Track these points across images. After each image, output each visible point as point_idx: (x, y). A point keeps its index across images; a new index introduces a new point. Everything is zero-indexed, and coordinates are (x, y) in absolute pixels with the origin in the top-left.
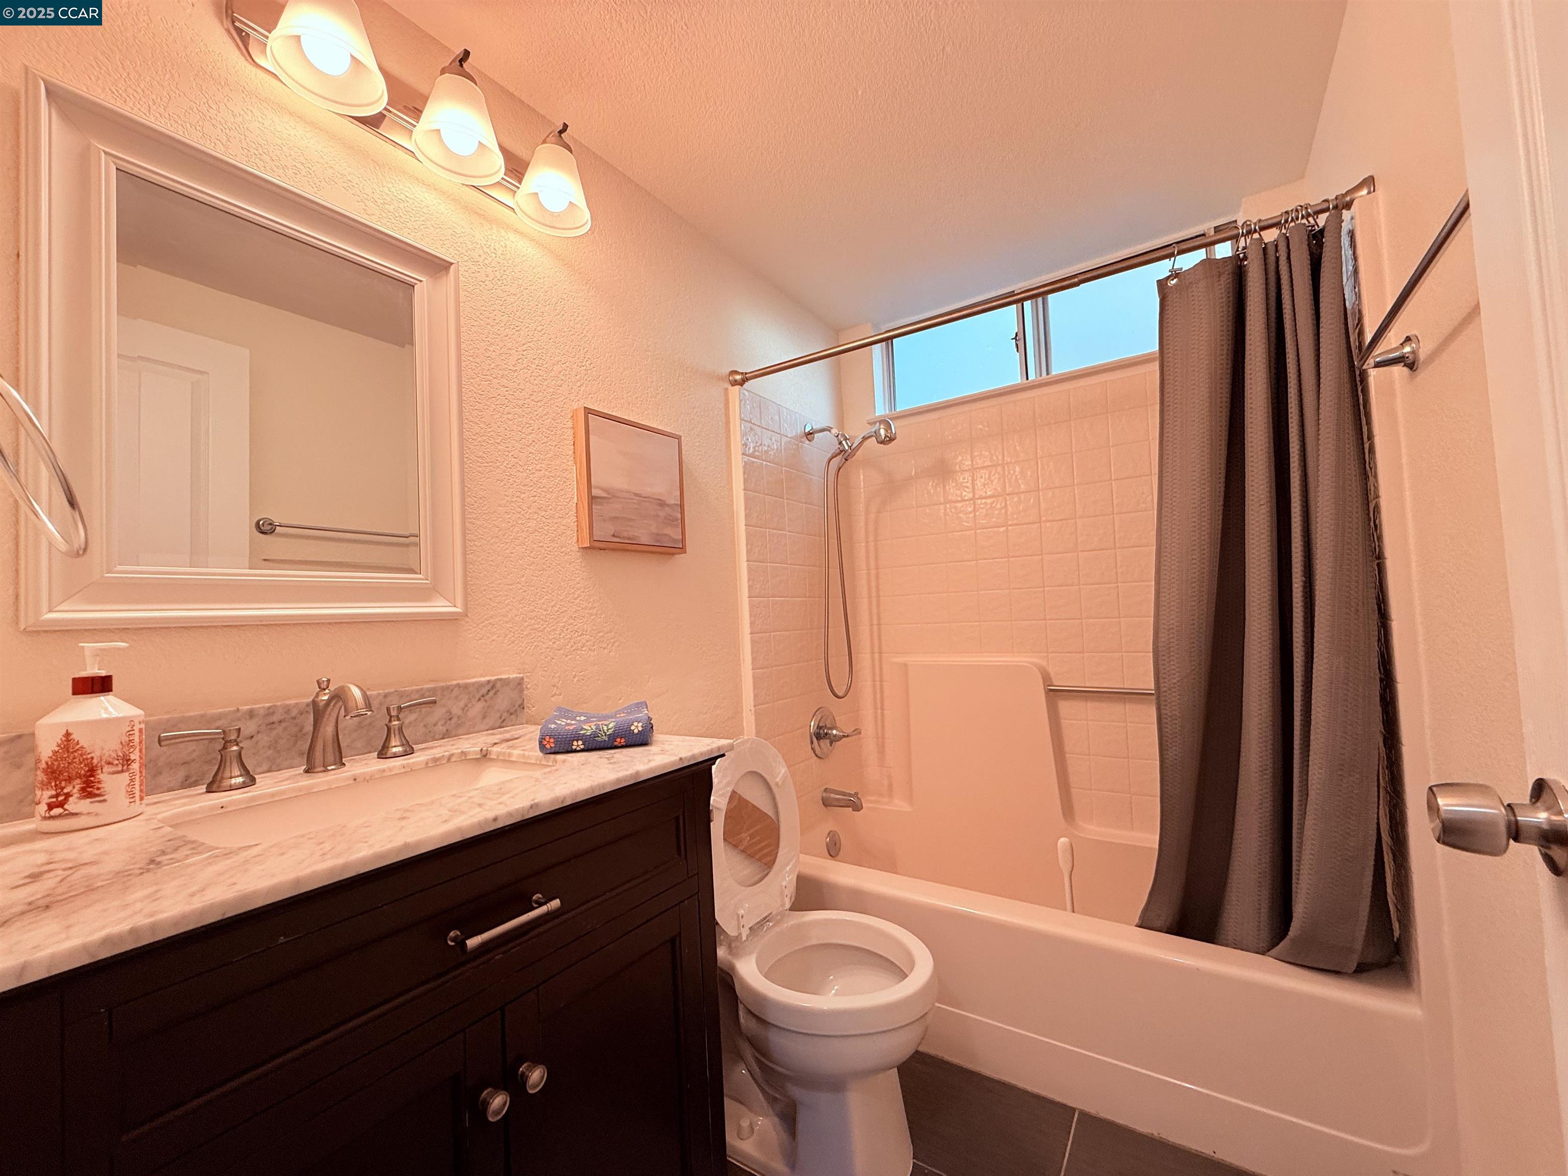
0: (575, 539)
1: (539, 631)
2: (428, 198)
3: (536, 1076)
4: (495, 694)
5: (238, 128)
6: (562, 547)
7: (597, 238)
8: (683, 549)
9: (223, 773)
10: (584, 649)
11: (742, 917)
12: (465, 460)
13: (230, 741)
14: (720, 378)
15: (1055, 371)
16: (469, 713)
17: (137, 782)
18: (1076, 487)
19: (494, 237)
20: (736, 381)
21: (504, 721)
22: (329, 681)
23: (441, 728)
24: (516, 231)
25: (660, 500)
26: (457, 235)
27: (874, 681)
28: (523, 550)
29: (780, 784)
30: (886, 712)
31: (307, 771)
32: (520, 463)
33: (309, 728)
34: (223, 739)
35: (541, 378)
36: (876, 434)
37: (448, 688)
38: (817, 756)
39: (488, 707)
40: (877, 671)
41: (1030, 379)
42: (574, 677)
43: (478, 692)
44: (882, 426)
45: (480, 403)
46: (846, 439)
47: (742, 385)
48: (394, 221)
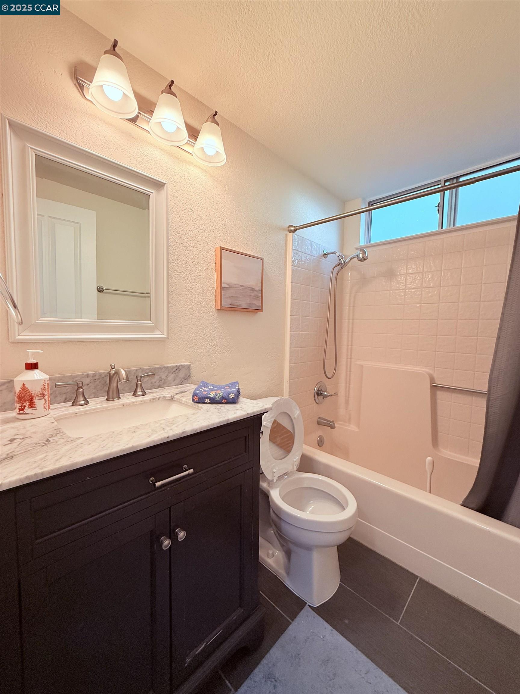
0: (214, 305)
1: (198, 345)
2: (156, 153)
3: (182, 535)
4: (179, 371)
5: (80, 130)
6: (209, 309)
7: (230, 165)
8: (261, 310)
9: (77, 399)
10: (216, 353)
11: (275, 472)
12: (169, 271)
13: (80, 387)
14: (284, 229)
15: (458, 225)
16: (169, 378)
17: (47, 403)
18: (461, 286)
19: (184, 169)
20: (291, 230)
21: (182, 382)
22: (115, 365)
23: (157, 384)
24: (194, 165)
25: (252, 288)
26: (168, 170)
27: (347, 371)
28: (192, 311)
29: (296, 418)
30: (351, 386)
31: (107, 400)
32: (192, 272)
33: (108, 382)
34: (77, 386)
35: (202, 234)
36: (358, 256)
37: (160, 368)
38: (316, 403)
39: (176, 376)
40: (349, 367)
41: (443, 228)
42: (212, 365)
43: (172, 370)
44: (361, 253)
45: (176, 246)
46: (343, 258)
47: (294, 233)
48: (142, 165)
